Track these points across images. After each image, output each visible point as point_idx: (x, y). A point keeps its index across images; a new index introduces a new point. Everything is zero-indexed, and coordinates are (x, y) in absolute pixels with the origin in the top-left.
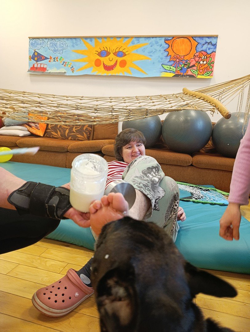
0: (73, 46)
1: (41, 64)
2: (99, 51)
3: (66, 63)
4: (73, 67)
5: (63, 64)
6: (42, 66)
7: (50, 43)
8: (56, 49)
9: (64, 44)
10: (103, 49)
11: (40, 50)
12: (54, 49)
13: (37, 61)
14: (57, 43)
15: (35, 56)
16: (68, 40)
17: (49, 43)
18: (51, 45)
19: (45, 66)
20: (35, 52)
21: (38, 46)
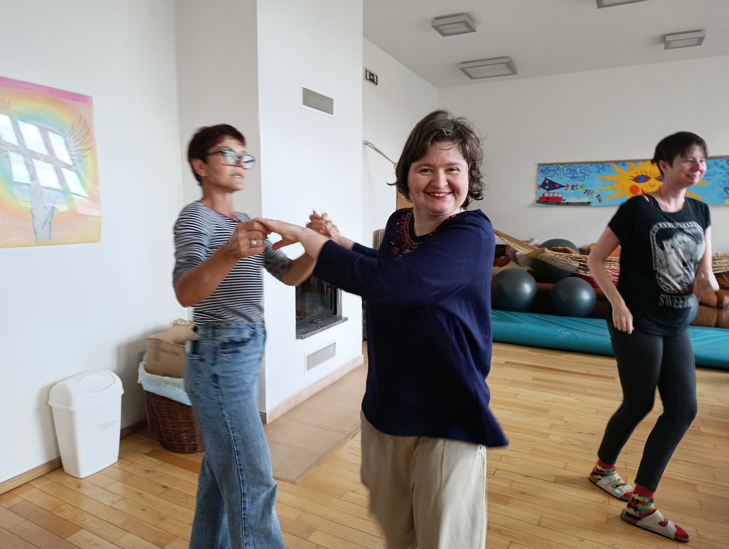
0: (599, 172)
1: (554, 193)
2: (635, 176)
3: (590, 191)
4: (599, 196)
5: (585, 193)
6: (556, 195)
7: (568, 170)
8: (576, 175)
9: (586, 169)
10: (640, 174)
11: (554, 177)
12: (572, 175)
13: (548, 190)
14: (576, 169)
15: (547, 184)
16: (591, 165)
17: (565, 169)
18: (568, 171)
19: (560, 196)
20: (546, 179)
21: (549, 173)
